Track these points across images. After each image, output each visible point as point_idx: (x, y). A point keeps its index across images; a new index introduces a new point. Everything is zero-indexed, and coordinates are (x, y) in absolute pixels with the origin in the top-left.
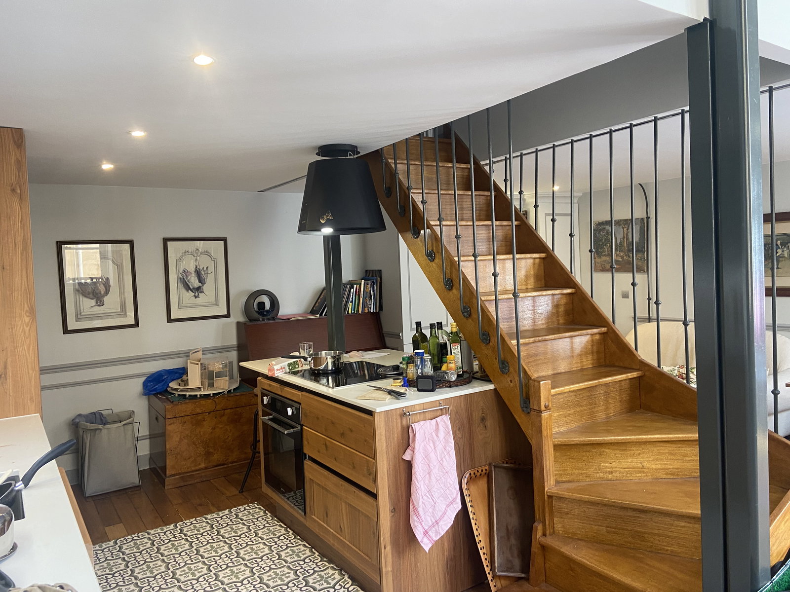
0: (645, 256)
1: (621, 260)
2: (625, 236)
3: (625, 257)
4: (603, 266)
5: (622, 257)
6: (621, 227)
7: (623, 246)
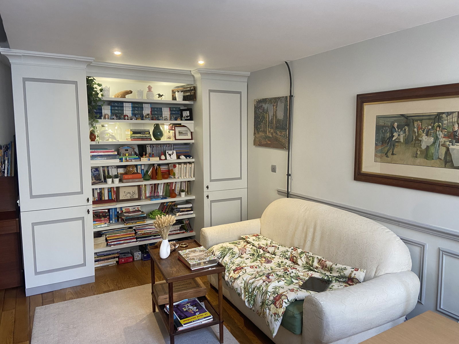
0: (287, 134)
1: (271, 136)
2: (275, 114)
3: (274, 134)
4: (260, 141)
5: (272, 134)
6: (272, 105)
7: (273, 123)
